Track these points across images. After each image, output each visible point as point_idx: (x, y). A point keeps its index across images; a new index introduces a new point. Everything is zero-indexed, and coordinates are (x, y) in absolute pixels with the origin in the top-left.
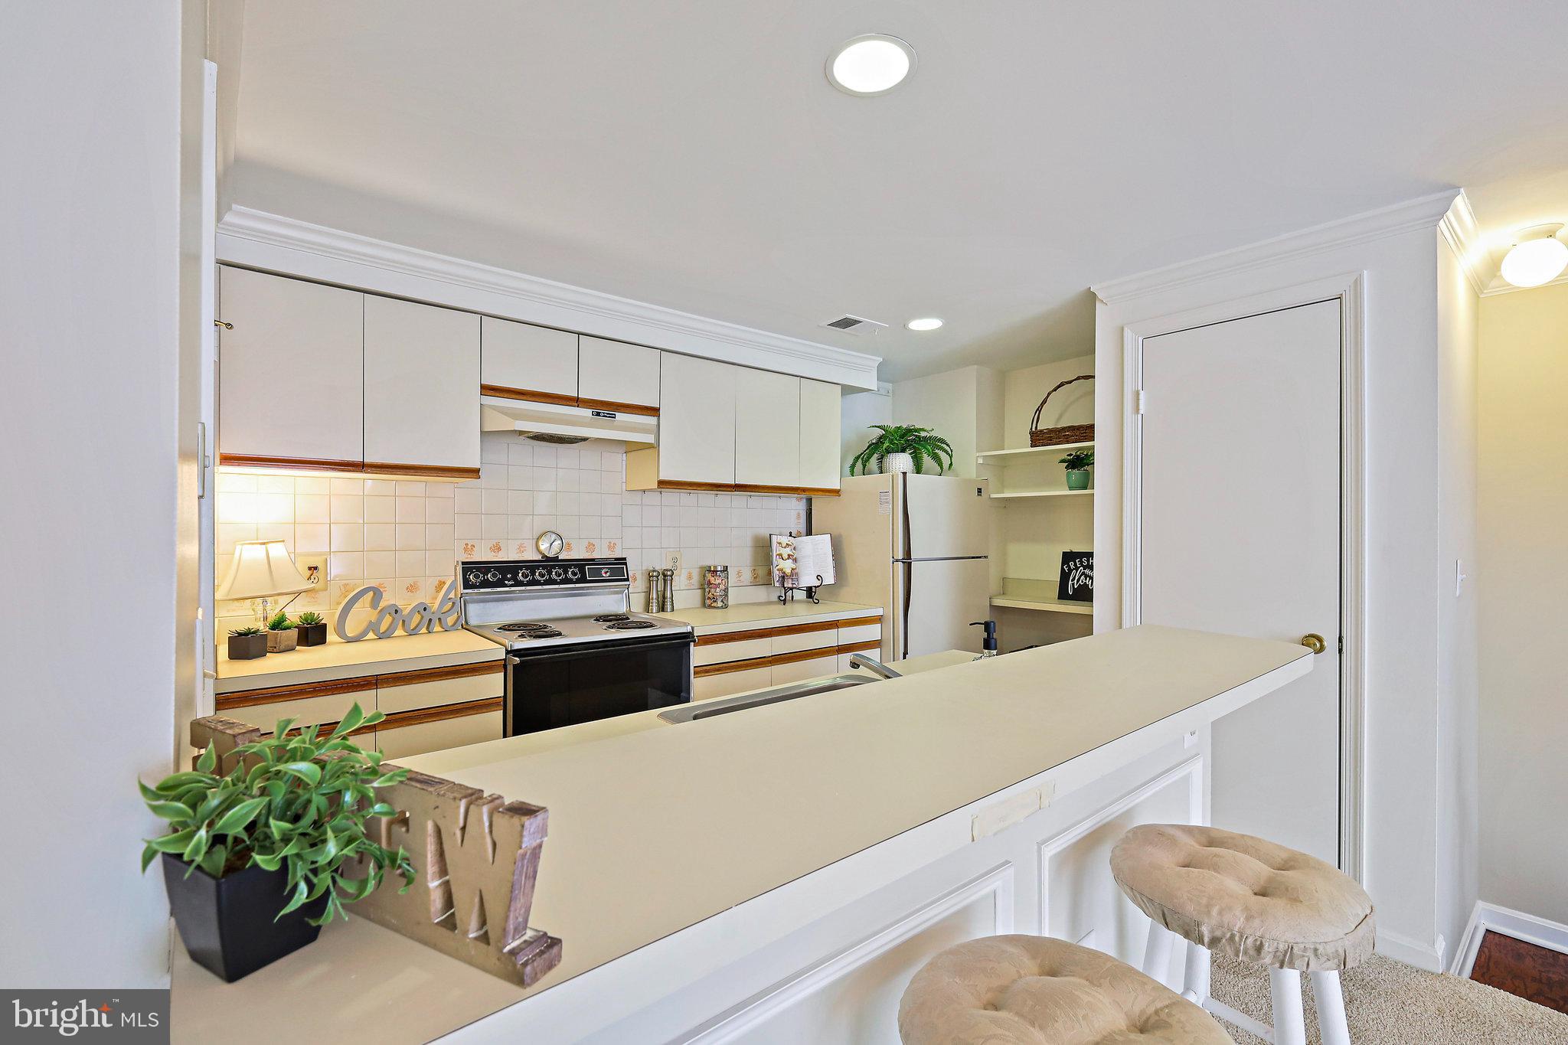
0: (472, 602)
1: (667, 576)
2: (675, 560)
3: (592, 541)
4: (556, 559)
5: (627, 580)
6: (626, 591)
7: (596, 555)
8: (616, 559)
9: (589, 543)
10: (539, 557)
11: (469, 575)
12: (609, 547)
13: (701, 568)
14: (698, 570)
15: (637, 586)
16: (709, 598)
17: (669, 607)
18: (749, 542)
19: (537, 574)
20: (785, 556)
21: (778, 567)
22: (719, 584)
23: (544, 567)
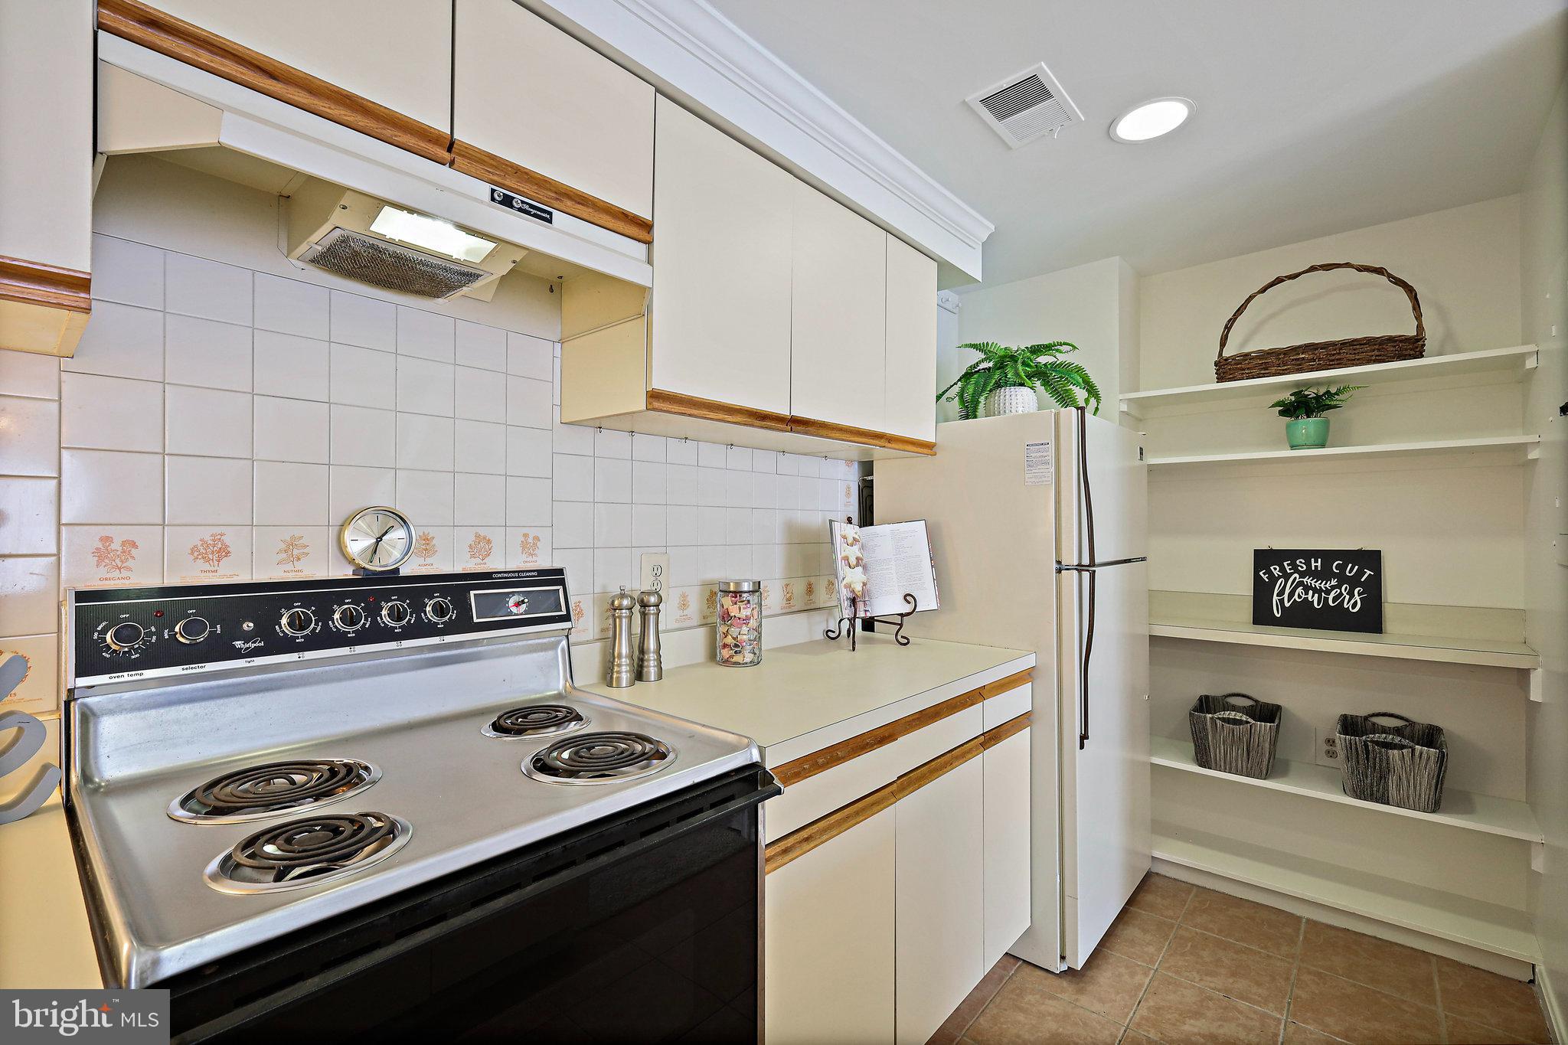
0: (111, 712)
1: (645, 606)
2: (657, 572)
3: (482, 532)
4: (392, 576)
5: (567, 618)
6: (564, 643)
7: (495, 563)
8: (541, 572)
9: (477, 536)
10: (347, 573)
11: (105, 631)
12: (524, 546)
13: (705, 584)
14: (697, 589)
15: (587, 624)
16: (725, 646)
17: (651, 670)
18: (778, 536)
19: (337, 616)
20: (853, 561)
21: (844, 582)
22: (748, 618)
23: (356, 598)
